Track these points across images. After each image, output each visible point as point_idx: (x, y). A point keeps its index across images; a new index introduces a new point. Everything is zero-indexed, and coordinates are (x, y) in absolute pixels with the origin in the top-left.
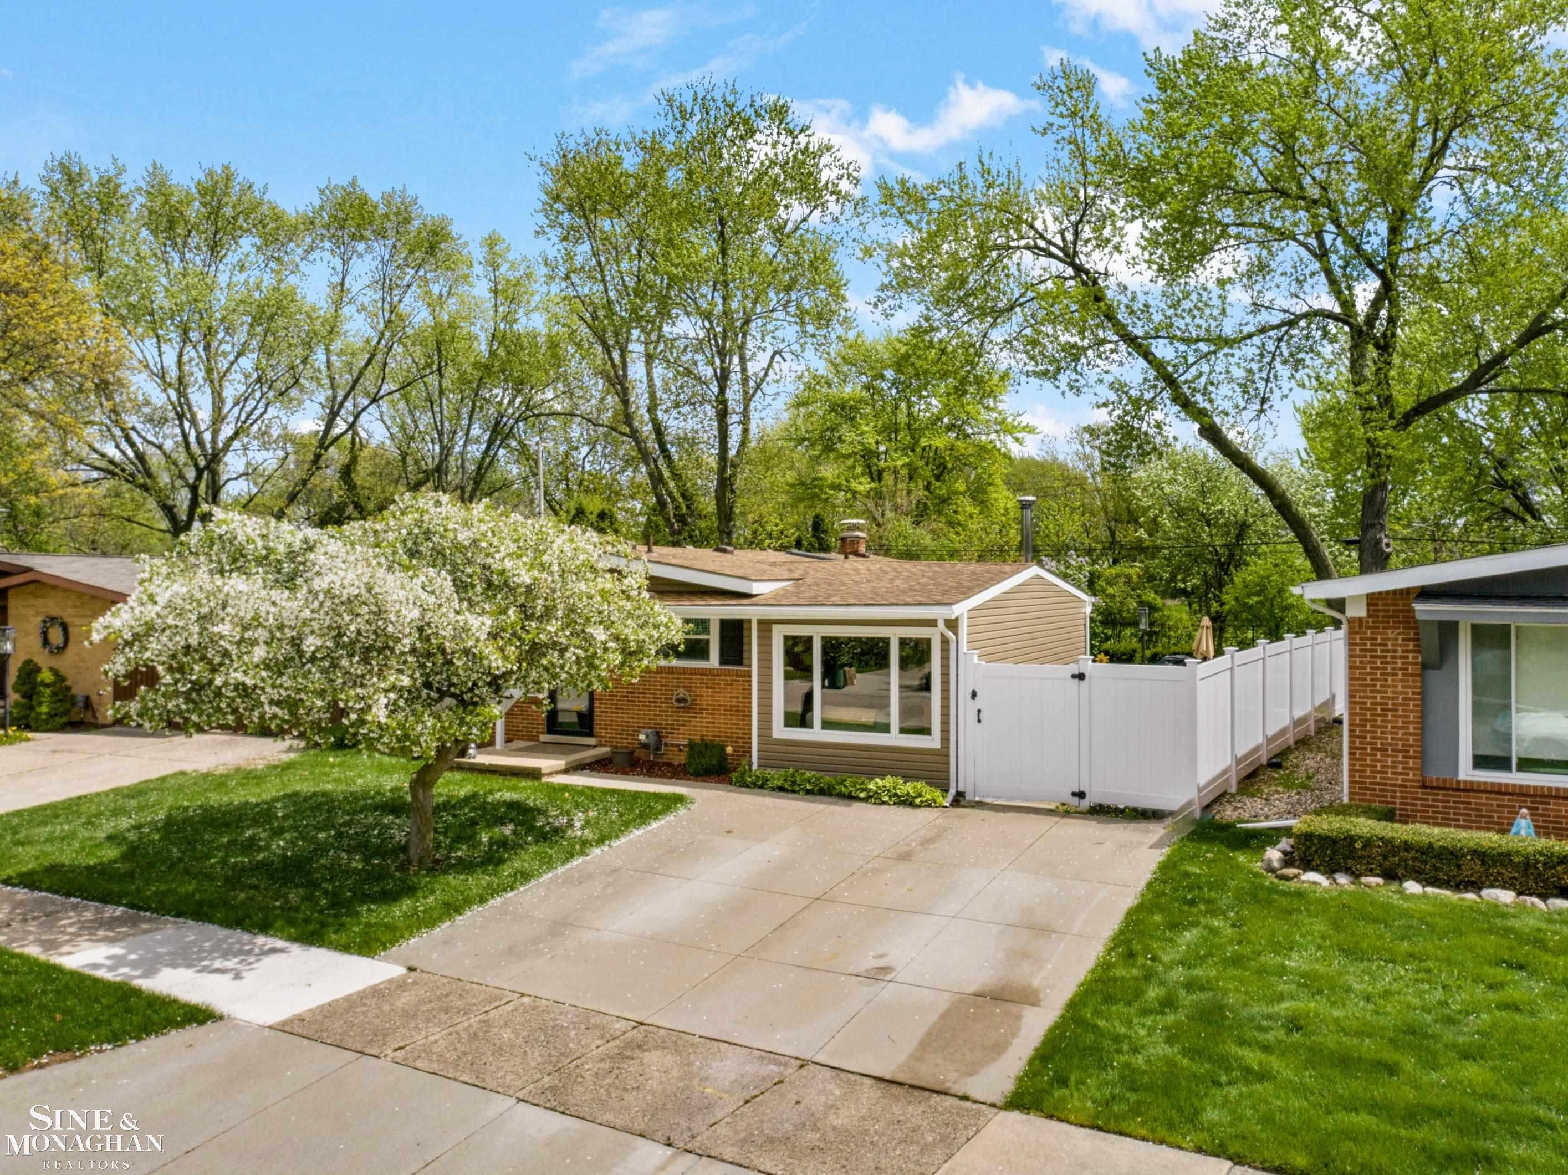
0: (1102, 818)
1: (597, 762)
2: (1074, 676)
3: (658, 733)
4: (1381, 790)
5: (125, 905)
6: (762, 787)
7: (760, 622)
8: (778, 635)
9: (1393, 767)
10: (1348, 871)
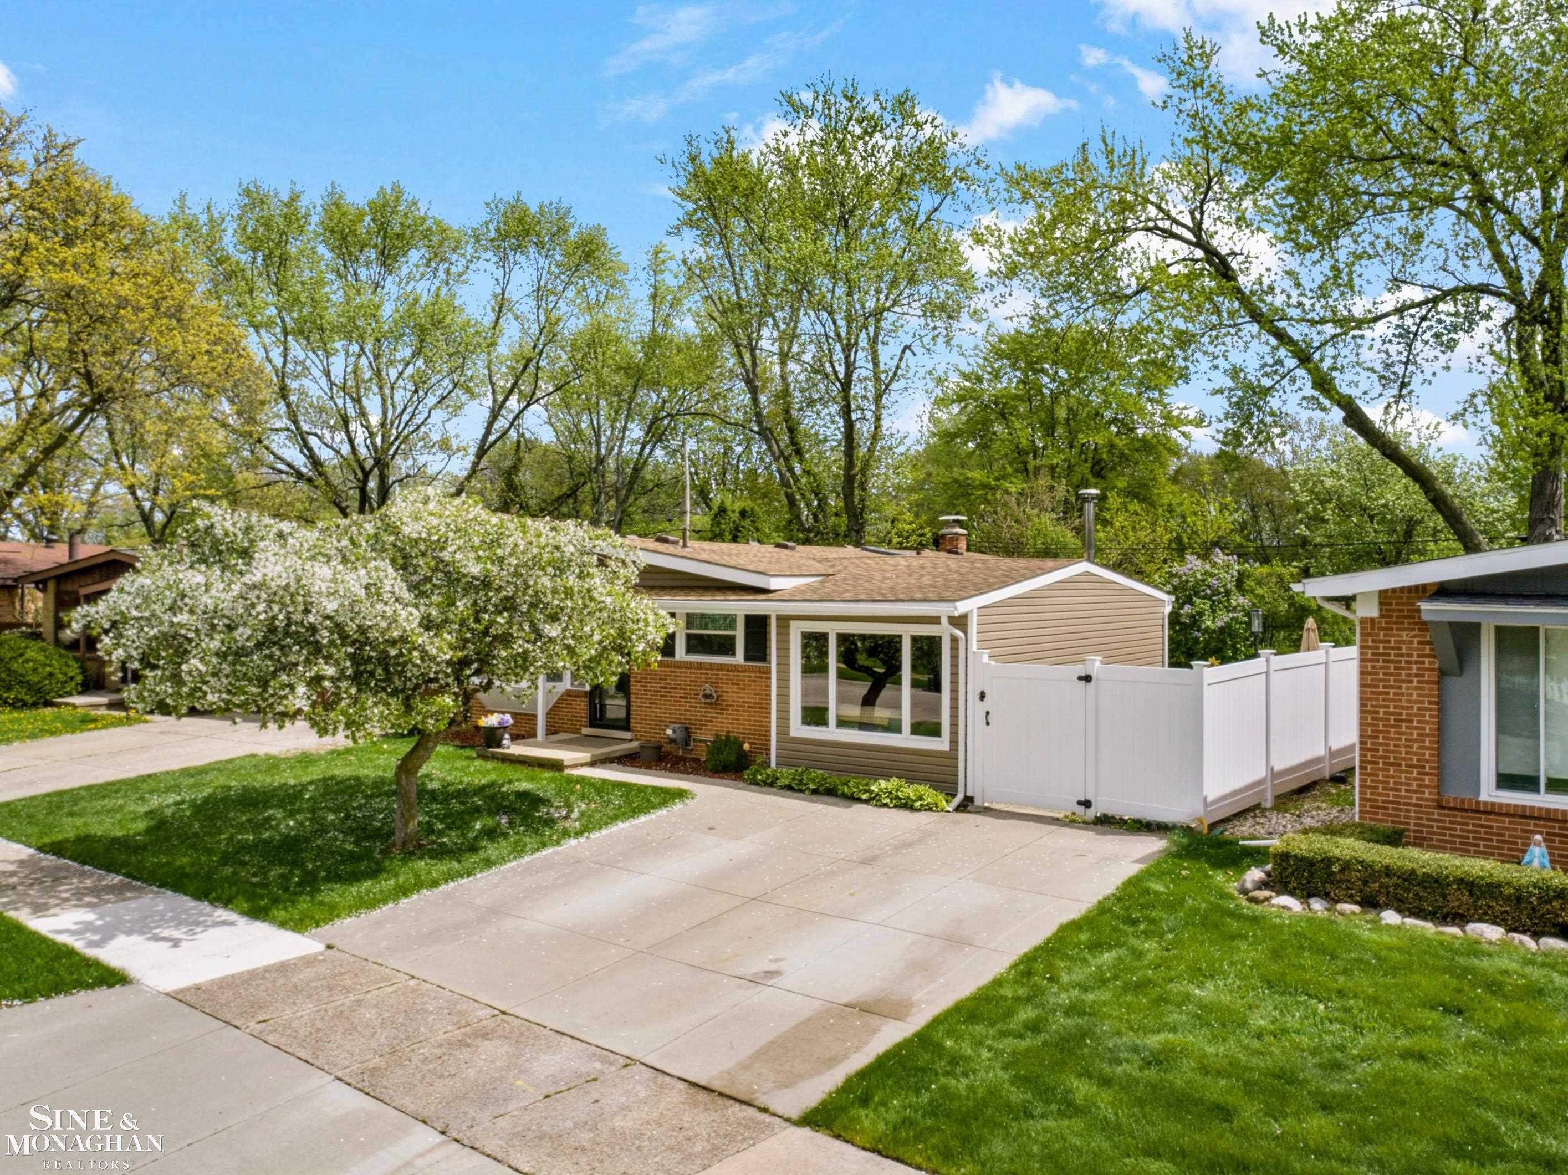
0: (1105, 828)
1: (626, 756)
2: (1080, 678)
3: (686, 729)
4: (1394, 809)
5: (124, 875)
6: (771, 785)
7: (779, 618)
8: (796, 630)
9: (1407, 784)
10: (1326, 896)
